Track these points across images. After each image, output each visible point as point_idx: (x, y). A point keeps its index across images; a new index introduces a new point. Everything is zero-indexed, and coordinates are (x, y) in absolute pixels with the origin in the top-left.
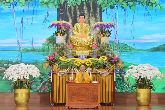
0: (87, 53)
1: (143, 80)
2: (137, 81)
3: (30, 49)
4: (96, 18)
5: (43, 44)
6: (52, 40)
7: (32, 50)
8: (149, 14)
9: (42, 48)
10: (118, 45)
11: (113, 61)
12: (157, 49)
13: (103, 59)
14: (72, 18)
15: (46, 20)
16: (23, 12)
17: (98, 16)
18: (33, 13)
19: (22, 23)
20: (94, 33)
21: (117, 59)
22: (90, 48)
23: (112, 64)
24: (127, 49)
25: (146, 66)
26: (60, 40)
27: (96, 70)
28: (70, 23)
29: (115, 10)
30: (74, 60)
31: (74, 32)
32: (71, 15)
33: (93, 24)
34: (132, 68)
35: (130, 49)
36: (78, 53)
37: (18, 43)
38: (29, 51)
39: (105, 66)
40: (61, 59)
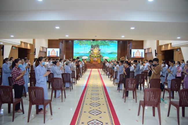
0: (96, 54)
2: (105, 59)
5: (88, 52)
6: (90, 52)
8: (108, 47)
10: (102, 53)
11: (101, 56)
12: (109, 54)
13: (99, 56)
15: (89, 48)
16: (85, 47)
17: (99, 47)
18: (87, 47)
20: (98, 51)
24: (104, 53)
25: (106, 57)
26: (92, 52)
27: (98, 58)
28: (93, 49)
29: (102, 46)
30: (94, 56)
31: (94, 51)
33: (98, 49)
34: (104, 57)
36: (95, 54)
40: (92, 55)
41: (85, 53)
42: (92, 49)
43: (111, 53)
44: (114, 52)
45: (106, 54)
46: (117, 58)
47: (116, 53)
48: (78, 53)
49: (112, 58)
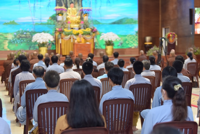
1: (109, 42)
2: (106, 42)
3: (40, 23)
4: (79, 4)
5: (48, 20)
6: (54, 18)
7: (41, 24)
8: (109, 2)
9: (47, 23)
10: (92, 21)
11: (94, 31)
12: (114, 23)
13: (88, 30)
14: (64, 4)
15: (49, 5)
17: (80, 3)
19: (34, 7)
21: (96, 30)
22: (78, 23)
23: (94, 33)
24: (98, 23)
25: (111, 34)
26: (61, 18)
30: (72, 31)
31: (68, 14)
32: (64, 2)
33: (78, 8)
34: (103, 35)
35: (99, 23)
37: (32, 20)
38: (39, 24)
39: (90, 34)
40: (65, 30)
41: (37, 24)
42: (58, 7)
43: (119, 22)
44: (127, 18)
45: (103, 24)
46: (137, 37)
47: (135, 22)
48: (13, 23)
49: (124, 38)
